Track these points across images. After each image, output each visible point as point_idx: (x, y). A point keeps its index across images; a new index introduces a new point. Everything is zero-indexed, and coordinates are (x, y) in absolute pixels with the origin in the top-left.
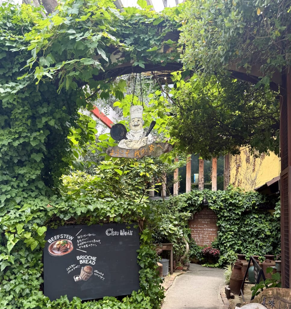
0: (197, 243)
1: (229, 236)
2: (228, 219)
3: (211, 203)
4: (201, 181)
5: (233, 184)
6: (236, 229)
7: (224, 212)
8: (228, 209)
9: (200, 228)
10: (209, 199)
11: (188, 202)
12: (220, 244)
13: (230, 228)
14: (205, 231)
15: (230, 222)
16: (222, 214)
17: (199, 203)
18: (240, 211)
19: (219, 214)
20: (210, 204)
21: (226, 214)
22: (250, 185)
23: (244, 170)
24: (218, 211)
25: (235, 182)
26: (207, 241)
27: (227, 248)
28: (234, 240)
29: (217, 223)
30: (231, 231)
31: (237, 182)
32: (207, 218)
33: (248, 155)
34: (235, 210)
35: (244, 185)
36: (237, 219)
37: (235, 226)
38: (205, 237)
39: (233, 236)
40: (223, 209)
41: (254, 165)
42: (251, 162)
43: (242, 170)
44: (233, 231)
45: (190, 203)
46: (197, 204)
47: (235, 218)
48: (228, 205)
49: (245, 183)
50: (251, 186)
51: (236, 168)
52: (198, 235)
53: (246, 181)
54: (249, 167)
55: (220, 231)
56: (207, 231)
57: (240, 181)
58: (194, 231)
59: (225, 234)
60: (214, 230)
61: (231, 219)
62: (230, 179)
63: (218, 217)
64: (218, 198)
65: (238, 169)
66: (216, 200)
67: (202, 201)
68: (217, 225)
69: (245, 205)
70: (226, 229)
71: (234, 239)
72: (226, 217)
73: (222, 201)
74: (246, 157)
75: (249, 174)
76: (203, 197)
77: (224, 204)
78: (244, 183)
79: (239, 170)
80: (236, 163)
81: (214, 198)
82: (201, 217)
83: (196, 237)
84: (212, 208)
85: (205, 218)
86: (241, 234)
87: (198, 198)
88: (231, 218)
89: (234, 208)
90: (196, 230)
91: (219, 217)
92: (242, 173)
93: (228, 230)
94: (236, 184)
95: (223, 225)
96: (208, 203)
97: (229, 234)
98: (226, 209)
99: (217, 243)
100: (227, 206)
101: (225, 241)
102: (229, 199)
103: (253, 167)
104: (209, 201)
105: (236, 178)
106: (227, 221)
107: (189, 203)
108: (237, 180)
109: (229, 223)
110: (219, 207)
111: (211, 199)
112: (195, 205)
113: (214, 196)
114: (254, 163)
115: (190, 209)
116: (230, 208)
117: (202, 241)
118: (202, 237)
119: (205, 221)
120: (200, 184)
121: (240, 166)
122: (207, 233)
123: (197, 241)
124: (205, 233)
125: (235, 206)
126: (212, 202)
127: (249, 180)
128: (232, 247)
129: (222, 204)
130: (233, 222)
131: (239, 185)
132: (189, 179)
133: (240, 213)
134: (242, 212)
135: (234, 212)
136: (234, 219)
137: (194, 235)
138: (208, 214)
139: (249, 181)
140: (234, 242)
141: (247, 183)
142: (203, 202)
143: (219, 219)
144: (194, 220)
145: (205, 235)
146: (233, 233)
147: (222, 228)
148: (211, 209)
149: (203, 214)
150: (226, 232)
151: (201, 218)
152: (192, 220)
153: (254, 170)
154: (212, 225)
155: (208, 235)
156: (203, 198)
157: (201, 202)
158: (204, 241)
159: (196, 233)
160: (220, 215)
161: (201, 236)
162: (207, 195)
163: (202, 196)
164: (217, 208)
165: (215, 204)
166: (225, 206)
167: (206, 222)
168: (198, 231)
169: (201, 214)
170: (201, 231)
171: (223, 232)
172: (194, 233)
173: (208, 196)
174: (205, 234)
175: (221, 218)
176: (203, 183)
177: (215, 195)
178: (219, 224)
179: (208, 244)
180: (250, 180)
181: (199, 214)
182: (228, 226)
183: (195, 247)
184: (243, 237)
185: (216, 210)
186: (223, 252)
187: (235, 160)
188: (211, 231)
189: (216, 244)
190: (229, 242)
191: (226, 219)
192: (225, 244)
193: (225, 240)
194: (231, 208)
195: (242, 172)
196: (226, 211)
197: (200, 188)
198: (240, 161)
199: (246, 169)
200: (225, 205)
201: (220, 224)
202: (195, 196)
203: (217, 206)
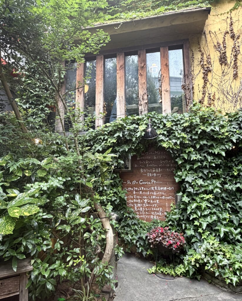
0: (140, 215)
1: (204, 205)
2: (199, 167)
3: (163, 134)
4: (143, 99)
5: (200, 102)
6: (217, 187)
7: (190, 152)
8: (198, 146)
9: (143, 185)
10: (159, 127)
11: (116, 135)
12: (183, 220)
13: (205, 187)
14: (153, 191)
15: (203, 172)
16: (186, 158)
17: (138, 134)
18: (222, 150)
19: (179, 156)
20: (162, 137)
21: (193, 157)
22: (232, 102)
23: (218, 77)
24: (177, 150)
25: (203, 98)
26: (157, 211)
27: (200, 230)
28: (215, 213)
29: (176, 177)
30: (206, 192)
31: (206, 99)
32: (156, 168)
33: (222, 52)
34: (211, 146)
35: (220, 104)
36: (218, 167)
37: (214, 181)
38: (154, 203)
39: (211, 203)
40: (188, 146)
41: (236, 67)
42: (229, 62)
43: (214, 77)
44: (211, 192)
45: (121, 136)
46: (134, 139)
47: (214, 165)
48: (197, 137)
49: (221, 99)
50: (233, 105)
51: (203, 75)
52: (141, 199)
53: (222, 96)
54: (226, 71)
55: (184, 192)
56: (157, 191)
57: (212, 97)
58: (132, 192)
59: (194, 200)
60: (170, 189)
61: (206, 167)
62: (193, 93)
63: (177, 163)
64: (177, 125)
65: (207, 75)
66: (172, 129)
67: (144, 130)
68: (177, 180)
69: (232, 135)
70: (197, 189)
71: (214, 210)
72: (195, 162)
73: (184, 130)
74: (219, 55)
75: (227, 84)
76: (146, 124)
77: (190, 135)
78: (219, 99)
79: (209, 77)
80: (203, 66)
81: (168, 125)
82: (145, 165)
83: (137, 203)
84: (165, 145)
85: (152, 168)
86: (227, 197)
87: (137, 126)
88: (205, 163)
89: (209, 144)
90: (136, 191)
91: (180, 162)
92: (214, 82)
93: (201, 191)
94: (206, 102)
95: (189, 179)
96: (156, 135)
97: (202, 198)
98: (194, 147)
99: (177, 217)
100: (195, 139)
101: (195, 216)
102: (197, 125)
103: (233, 70)
104: (158, 132)
105: (204, 91)
106: (196, 171)
107: (119, 136)
108: (207, 95)
109: (200, 175)
110: (178, 142)
111: (161, 127)
112: (131, 140)
113: (168, 121)
114: (235, 64)
115: (121, 150)
116: (201, 143)
117: (148, 211)
118: (148, 203)
119: (152, 173)
120: (141, 105)
121: (210, 71)
122: (156, 196)
123: (139, 211)
124: (153, 195)
125: (212, 139)
126: (165, 133)
127: (228, 93)
128: (212, 229)
129: (185, 136)
130: (210, 172)
131: (210, 104)
132: (121, 98)
133: (224, 154)
134: (227, 151)
135: (210, 151)
136: (211, 167)
137: (132, 199)
138: (157, 160)
139: (228, 96)
140: (215, 218)
141: (225, 99)
142: (147, 133)
143: (179, 168)
144: (132, 171)
145: (153, 200)
146: (211, 196)
147: (187, 185)
148: (164, 147)
149: (148, 160)
150: (197, 195)
151: (145, 167)
152: (129, 172)
153: (236, 76)
154: (165, 180)
155: (160, 199)
156: (146, 126)
157: (143, 134)
158: (152, 211)
159: (137, 195)
160: (181, 160)
161: (146, 201)
162: (154, 120)
163: (145, 122)
164: (176, 144)
165: (171, 137)
166: (192, 140)
167: (155, 174)
168: (141, 192)
169: (145, 160)
170: (146, 191)
171: (189, 195)
172: (133, 195)
173: (156, 121)
174: (154, 197)
175: (183, 166)
176: (146, 103)
177: (170, 120)
178: (180, 177)
179: (159, 216)
180: (230, 94)
181: (141, 160)
182: (200, 182)
183: (135, 224)
184: (230, 203)
185: (172, 149)
186: (193, 240)
187: (201, 62)
188: (165, 192)
189: (175, 219)
190: (205, 216)
191: (195, 167)
192: (196, 223)
193: (195, 213)
194: (205, 142)
195: (214, 80)
196: (193, 149)
197: (141, 112)
198: (209, 63)
199: (221, 75)
200: (191, 137)
201: (183, 177)
202: (131, 123)
203: (174, 141)
